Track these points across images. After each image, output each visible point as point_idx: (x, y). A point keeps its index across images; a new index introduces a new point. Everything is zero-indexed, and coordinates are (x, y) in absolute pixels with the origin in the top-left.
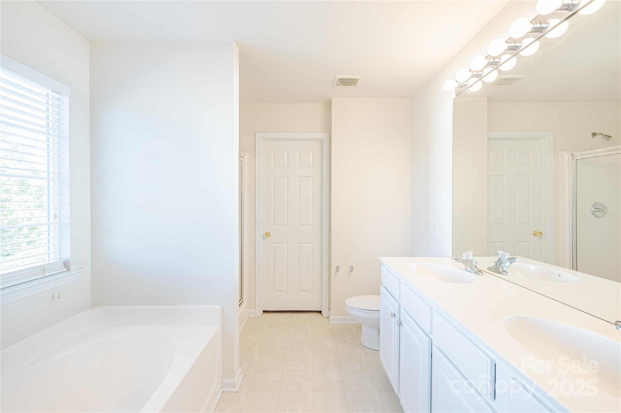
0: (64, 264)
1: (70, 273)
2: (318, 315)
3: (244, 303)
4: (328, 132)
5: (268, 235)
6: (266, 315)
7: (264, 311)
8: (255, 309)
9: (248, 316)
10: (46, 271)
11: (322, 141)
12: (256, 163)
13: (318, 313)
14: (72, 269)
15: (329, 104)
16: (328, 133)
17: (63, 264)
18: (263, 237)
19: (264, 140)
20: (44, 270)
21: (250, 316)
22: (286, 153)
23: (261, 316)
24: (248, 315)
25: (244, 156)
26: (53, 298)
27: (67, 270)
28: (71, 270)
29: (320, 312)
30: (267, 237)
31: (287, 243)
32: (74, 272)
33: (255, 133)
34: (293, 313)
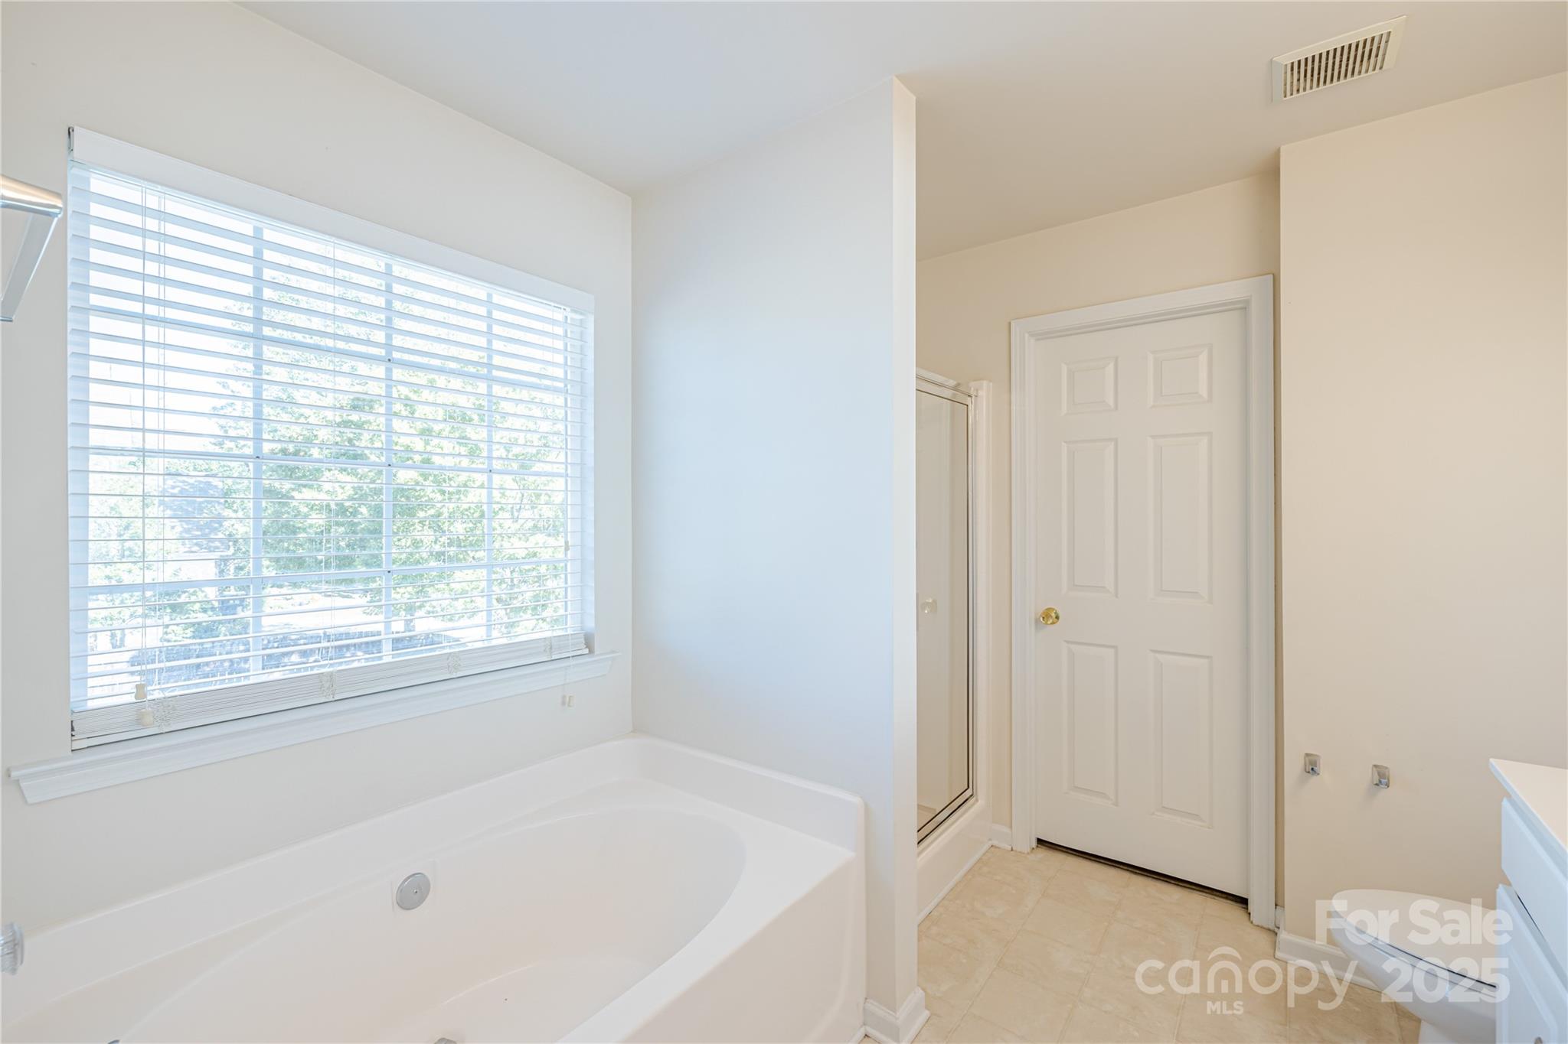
0: (586, 639)
1: (594, 659)
2: (1233, 910)
3: (977, 800)
4: (1269, 274)
5: (1049, 617)
6: (1044, 853)
7: (1040, 842)
8: (1011, 827)
9: (990, 843)
10: (553, 650)
11: (1244, 307)
12: (1013, 408)
13: (1236, 901)
14: (597, 651)
15: (1270, 175)
16: (1272, 276)
17: (583, 640)
18: (1037, 621)
19: (1038, 340)
20: (551, 648)
21: (995, 843)
22: (1111, 368)
23: (1028, 853)
24: (990, 840)
25: (977, 390)
26: (563, 703)
27: (590, 651)
28: (596, 653)
29: (1243, 902)
30: (1046, 624)
31: (1115, 647)
32: (601, 657)
33: (1010, 323)
34: (1136, 873)
